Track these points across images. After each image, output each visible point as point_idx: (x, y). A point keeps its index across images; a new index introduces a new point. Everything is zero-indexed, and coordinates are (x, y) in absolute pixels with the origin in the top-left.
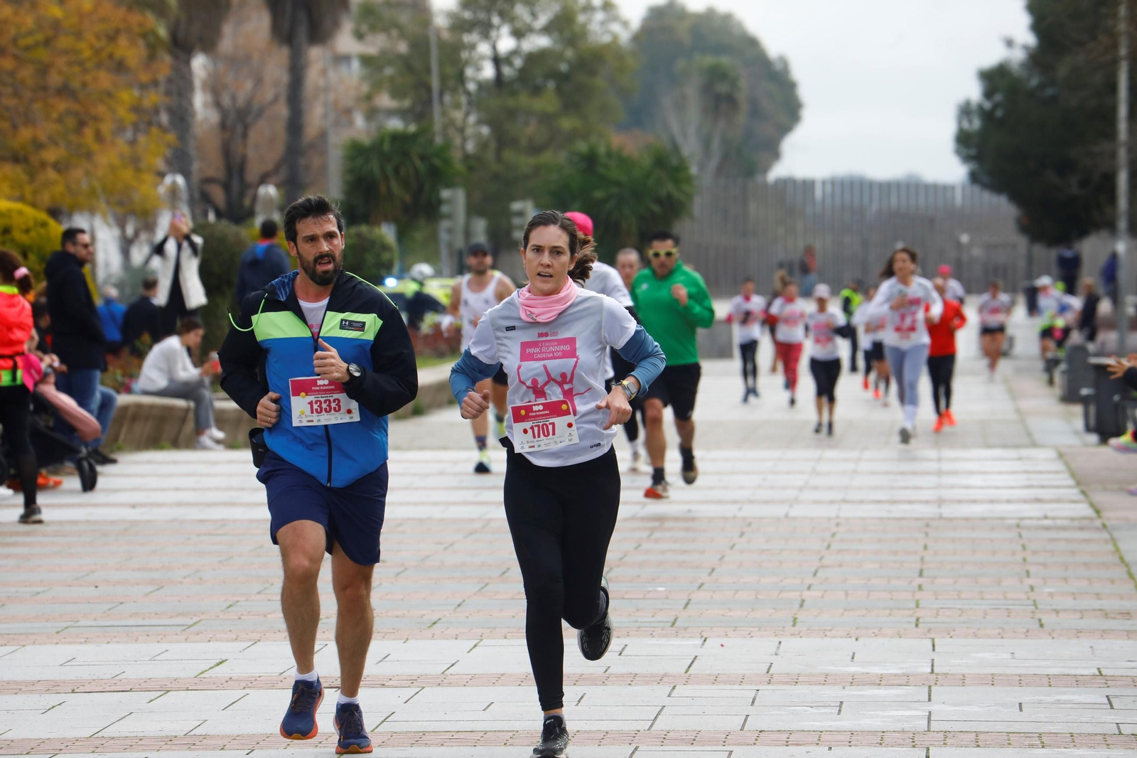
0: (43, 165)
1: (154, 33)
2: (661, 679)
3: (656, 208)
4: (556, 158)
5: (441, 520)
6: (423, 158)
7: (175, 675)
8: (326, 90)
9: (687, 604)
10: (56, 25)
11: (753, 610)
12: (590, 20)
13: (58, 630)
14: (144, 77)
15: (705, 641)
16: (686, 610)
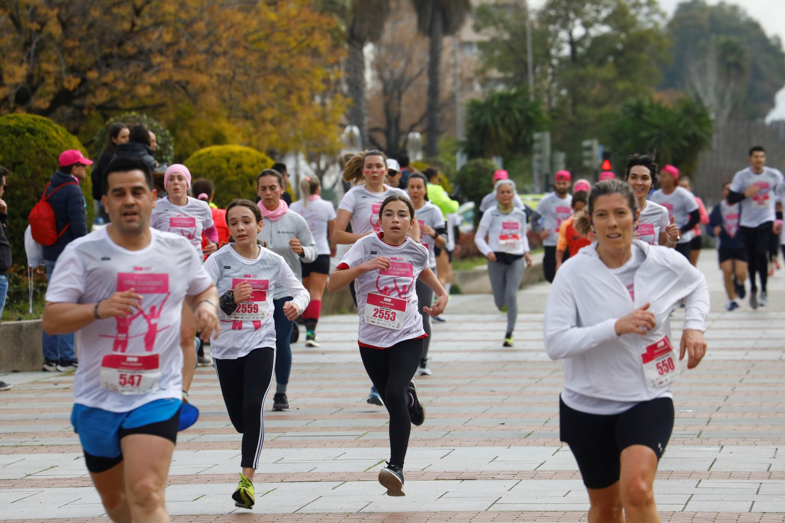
0: (264, 121)
1: (337, 29)
2: (690, 475)
3: (685, 143)
4: (616, 109)
5: (534, 362)
6: (520, 111)
7: (350, 470)
8: (455, 65)
9: (709, 422)
10: (273, 26)
11: (756, 426)
12: (638, 13)
13: (272, 438)
14: (331, 59)
15: (722, 448)
16: (708, 426)
